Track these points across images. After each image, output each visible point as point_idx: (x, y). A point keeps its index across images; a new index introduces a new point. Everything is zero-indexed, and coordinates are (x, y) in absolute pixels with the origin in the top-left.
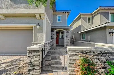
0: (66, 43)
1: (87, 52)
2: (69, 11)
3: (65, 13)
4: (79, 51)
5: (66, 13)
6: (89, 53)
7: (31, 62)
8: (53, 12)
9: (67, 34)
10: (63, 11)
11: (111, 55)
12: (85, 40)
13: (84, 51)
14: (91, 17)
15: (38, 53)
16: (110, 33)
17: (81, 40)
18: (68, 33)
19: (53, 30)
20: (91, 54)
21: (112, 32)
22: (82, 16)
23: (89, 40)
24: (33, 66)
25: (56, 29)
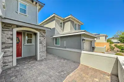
0: (41, 53)
3: (34, 3)
9: (42, 38)
12: (60, 45)
14: (62, 22)
16: (83, 40)
17: (55, 45)
18: (43, 36)
21: (84, 40)
22: (55, 18)
23: (65, 45)
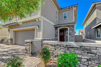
1: (55, 45)
2: (76, 5)
3: (71, 8)
4: (49, 44)
5: (73, 8)
6: (57, 46)
7: (26, 49)
8: (59, 10)
10: (68, 8)
11: (77, 50)
12: (100, 38)
13: (53, 44)
15: (29, 44)
18: (72, 30)
19: (56, 28)
20: (58, 47)
22: (97, 6)
24: (27, 51)
25: (59, 27)
